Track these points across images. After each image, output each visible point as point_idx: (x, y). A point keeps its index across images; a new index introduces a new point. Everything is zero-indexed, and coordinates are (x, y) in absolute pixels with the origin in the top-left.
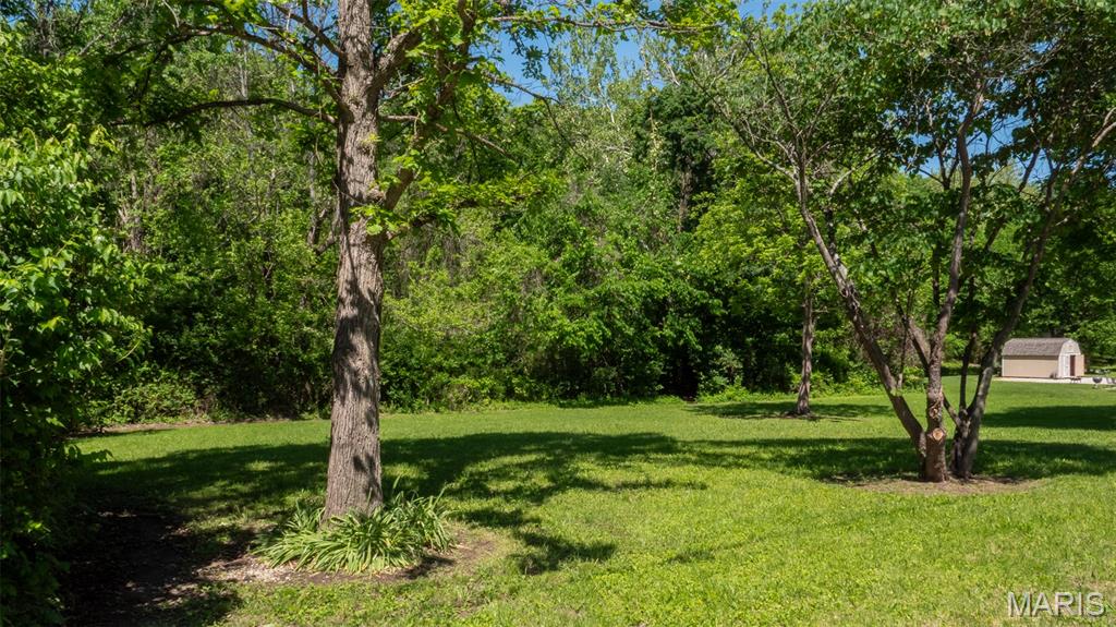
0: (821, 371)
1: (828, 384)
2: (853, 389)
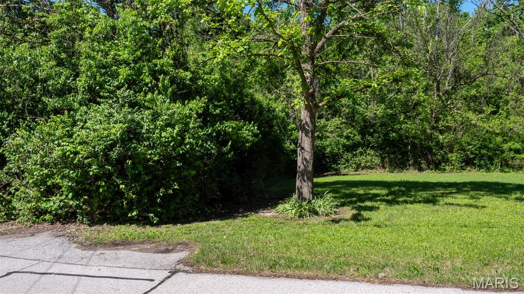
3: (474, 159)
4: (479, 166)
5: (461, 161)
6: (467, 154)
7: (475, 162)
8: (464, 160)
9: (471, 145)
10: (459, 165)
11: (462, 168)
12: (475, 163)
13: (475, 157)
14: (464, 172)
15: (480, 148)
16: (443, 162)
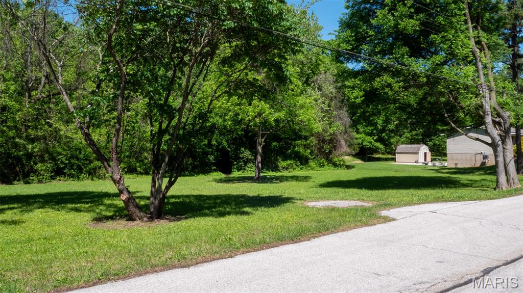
0: (294, 160)
1: (297, 166)
2: (310, 169)
3: (64, 168)
4: (68, 175)
5: (51, 171)
6: (57, 163)
7: (65, 171)
8: (54, 169)
9: (62, 155)
10: (48, 175)
11: (53, 178)
12: (65, 173)
13: (66, 167)
14: (54, 182)
15: (70, 157)
16: (31, 172)
